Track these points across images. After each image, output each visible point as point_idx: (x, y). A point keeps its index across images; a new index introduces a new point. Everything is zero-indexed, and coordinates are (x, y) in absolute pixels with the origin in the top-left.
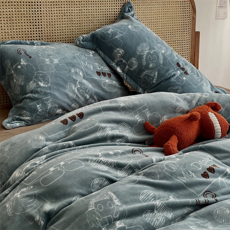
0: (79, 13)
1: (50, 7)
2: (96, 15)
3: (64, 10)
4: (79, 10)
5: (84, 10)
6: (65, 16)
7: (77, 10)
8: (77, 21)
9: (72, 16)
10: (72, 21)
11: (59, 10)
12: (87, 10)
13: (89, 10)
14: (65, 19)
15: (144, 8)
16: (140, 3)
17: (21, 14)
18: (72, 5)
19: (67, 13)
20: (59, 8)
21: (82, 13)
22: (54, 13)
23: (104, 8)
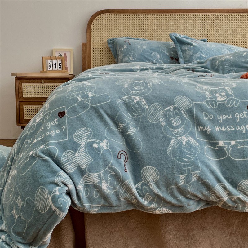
0: (174, 25)
1: (153, 20)
2: (186, 26)
3: (163, 23)
4: (174, 23)
5: (177, 23)
6: (163, 26)
7: (172, 23)
8: (172, 30)
9: (169, 26)
10: (169, 30)
11: (160, 23)
12: (179, 23)
13: (181, 23)
14: (163, 28)
15: (226, 23)
16: (222, 19)
17: (135, 25)
18: (169, 19)
19: (165, 24)
20: (160, 21)
21: (176, 24)
22: (156, 25)
23: (193, 22)
